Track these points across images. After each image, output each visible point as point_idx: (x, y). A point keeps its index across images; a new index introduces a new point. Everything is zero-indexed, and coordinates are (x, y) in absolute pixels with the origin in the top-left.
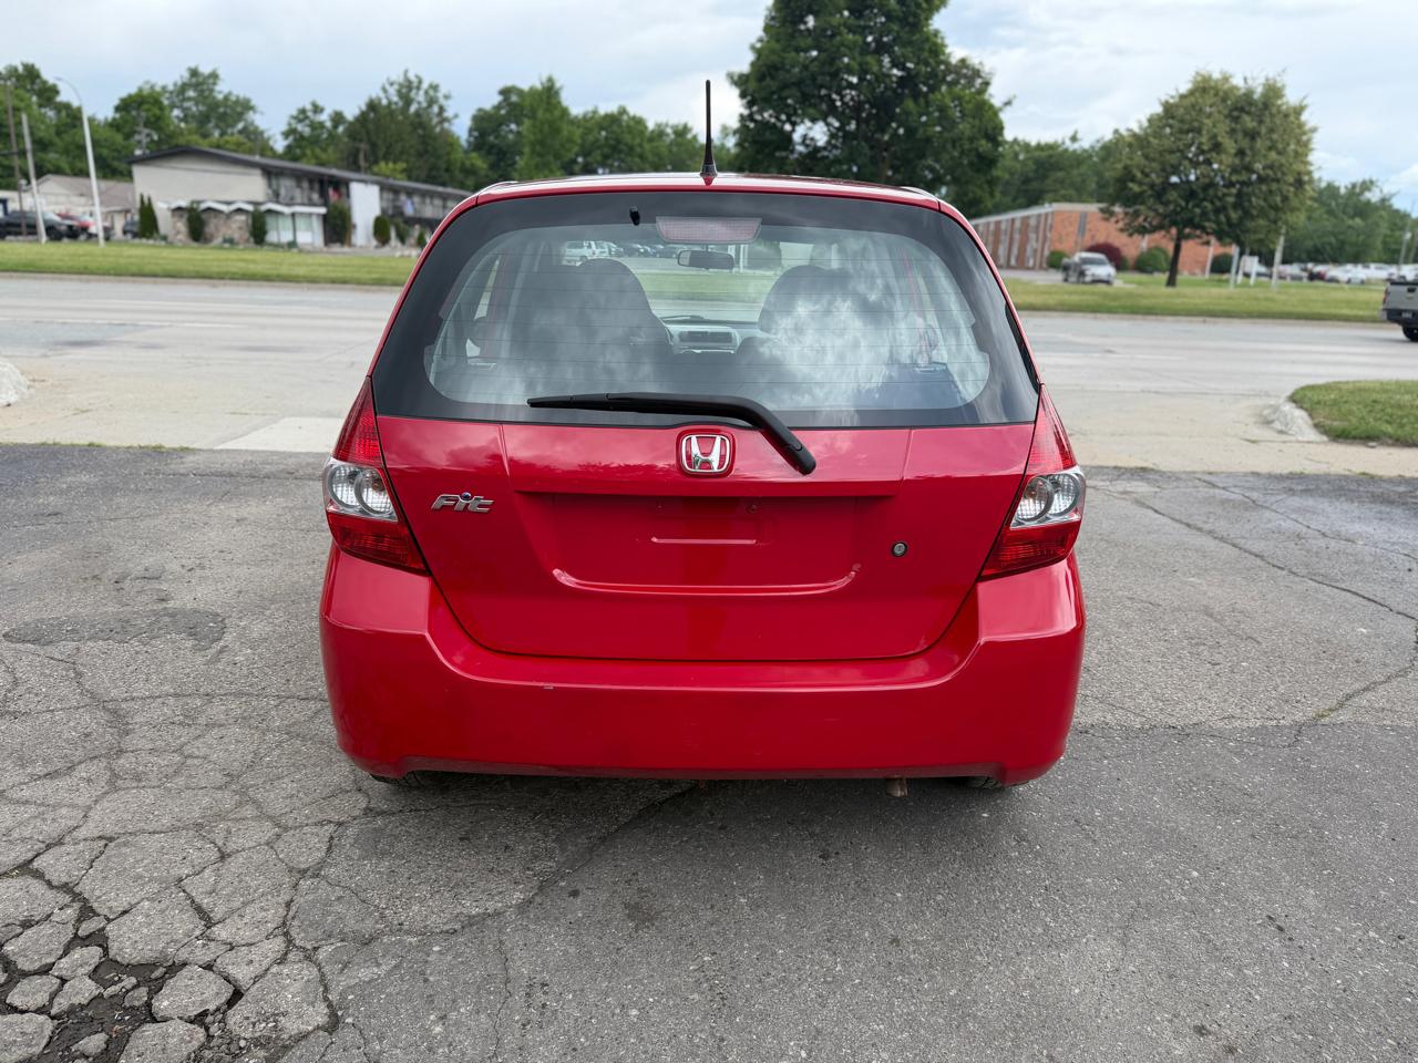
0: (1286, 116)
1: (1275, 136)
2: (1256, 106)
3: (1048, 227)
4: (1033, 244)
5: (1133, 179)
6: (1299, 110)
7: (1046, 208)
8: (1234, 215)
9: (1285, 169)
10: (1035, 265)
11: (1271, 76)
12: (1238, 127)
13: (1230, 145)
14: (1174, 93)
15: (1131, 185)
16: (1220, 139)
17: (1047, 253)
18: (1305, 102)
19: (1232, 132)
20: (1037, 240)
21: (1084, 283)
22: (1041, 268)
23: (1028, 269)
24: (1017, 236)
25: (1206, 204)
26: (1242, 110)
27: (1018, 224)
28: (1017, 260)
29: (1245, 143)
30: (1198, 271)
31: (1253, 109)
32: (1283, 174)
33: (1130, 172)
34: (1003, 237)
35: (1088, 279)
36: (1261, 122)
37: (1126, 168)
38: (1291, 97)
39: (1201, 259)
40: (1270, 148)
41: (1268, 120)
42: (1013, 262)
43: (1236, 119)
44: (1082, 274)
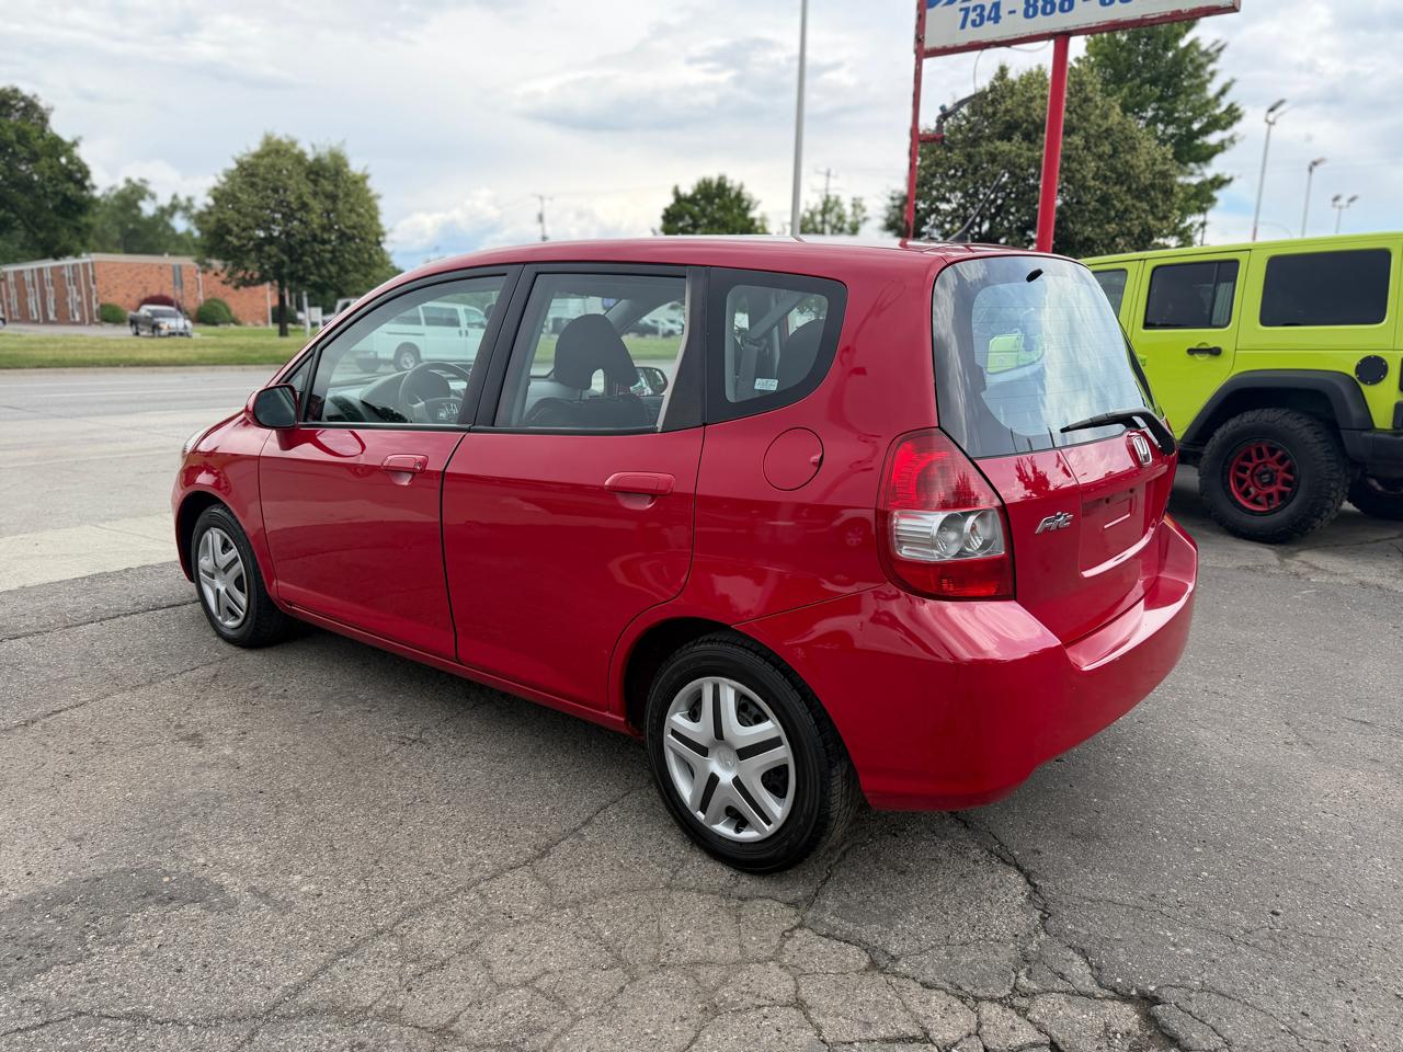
0: (356, 182)
1: (352, 200)
2: (329, 171)
3: (91, 280)
4: (74, 296)
5: (229, 232)
6: (365, 178)
7: (85, 258)
8: (333, 269)
9: (367, 230)
10: (83, 318)
11: (334, 145)
12: (318, 189)
13: (316, 205)
14: (245, 151)
15: (229, 238)
16: (305, 199)
17: (95, 307)
18: (368, 172)
19: (315, 194)
20: (79, 292)
21: (160, 336)
22: (92, 322)
23: (75, 323)
24: (50, 289)
25: (306, 258)
26: (317, 174)
27: (47, 275)
28: (56, 314)
29: (329, 204)
30: (260, 322)
31: (327, 174)
32: (367, 234)
33: (225, 225)
34: (30, 290)
35: (163, 332)
36: (336, 186)
37: (219, 220)
38: (355, 166)
39: (260, 310)
40: (351, 211)
41: (342, 185)
42: (52, 316)
43: (315, 182)
44: (156, 327)
